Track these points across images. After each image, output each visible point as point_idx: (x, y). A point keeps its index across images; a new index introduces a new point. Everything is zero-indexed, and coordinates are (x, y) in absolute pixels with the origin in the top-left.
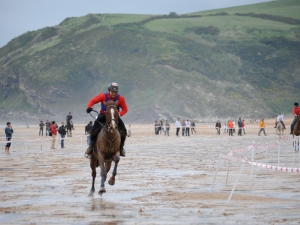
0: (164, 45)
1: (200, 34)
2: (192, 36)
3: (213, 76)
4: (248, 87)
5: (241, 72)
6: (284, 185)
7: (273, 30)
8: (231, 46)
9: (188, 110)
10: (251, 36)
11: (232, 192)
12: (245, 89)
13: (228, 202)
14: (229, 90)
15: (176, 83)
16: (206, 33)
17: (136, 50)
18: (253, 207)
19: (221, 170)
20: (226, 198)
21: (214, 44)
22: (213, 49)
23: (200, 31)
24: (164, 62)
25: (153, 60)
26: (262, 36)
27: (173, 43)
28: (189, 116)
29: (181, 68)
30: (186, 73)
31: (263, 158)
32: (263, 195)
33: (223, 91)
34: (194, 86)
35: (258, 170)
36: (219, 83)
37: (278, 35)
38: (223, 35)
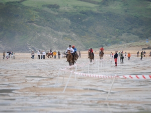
0: (32, 13)
1: (50, 8)
2: (46, 9)
3: (56, 29)
4: (74, 35)
5: (71, 27)
6: (91, 84)
7: (86, 7)
8: (65, 15)
9: (44, 46)
10: (75, 10)
11: (66, 87)
12: (73, 36)
13: (64, 92)
14: (64, 36)
15: (38, 32)
16: (53, 8)
17: (18, 16)
18: (76, 94)
19: (60, 76)
20: (62, 90)
21: (57, 13)
22: (57, 16)
23: (50, 6)
24: (32, 22)
25: (26, 21)
26: (81, 10)
27: (36, 12)
28: (44, 49)
29: (40, 25)
30: (43, 28)
31: (81, 70)
32: (81, 89)
33: (62, 37)
34: (47, 34)
35: (78, 76)
36: (60, 33)
37: (89, 9)
38: (61, 9)
